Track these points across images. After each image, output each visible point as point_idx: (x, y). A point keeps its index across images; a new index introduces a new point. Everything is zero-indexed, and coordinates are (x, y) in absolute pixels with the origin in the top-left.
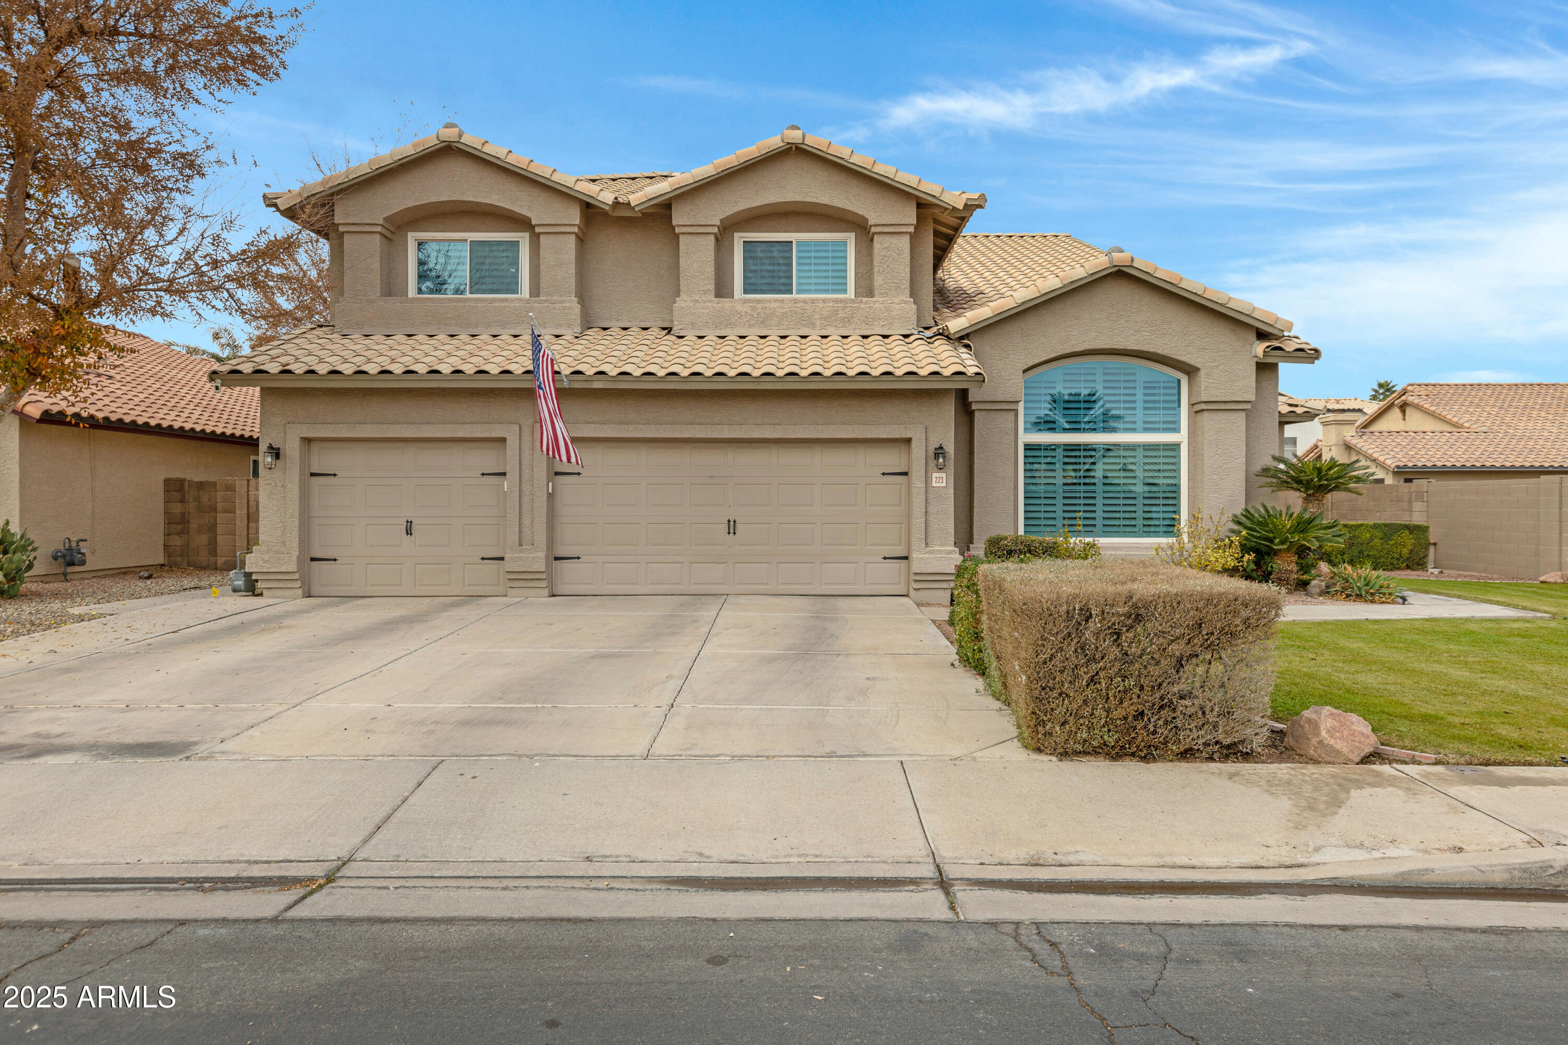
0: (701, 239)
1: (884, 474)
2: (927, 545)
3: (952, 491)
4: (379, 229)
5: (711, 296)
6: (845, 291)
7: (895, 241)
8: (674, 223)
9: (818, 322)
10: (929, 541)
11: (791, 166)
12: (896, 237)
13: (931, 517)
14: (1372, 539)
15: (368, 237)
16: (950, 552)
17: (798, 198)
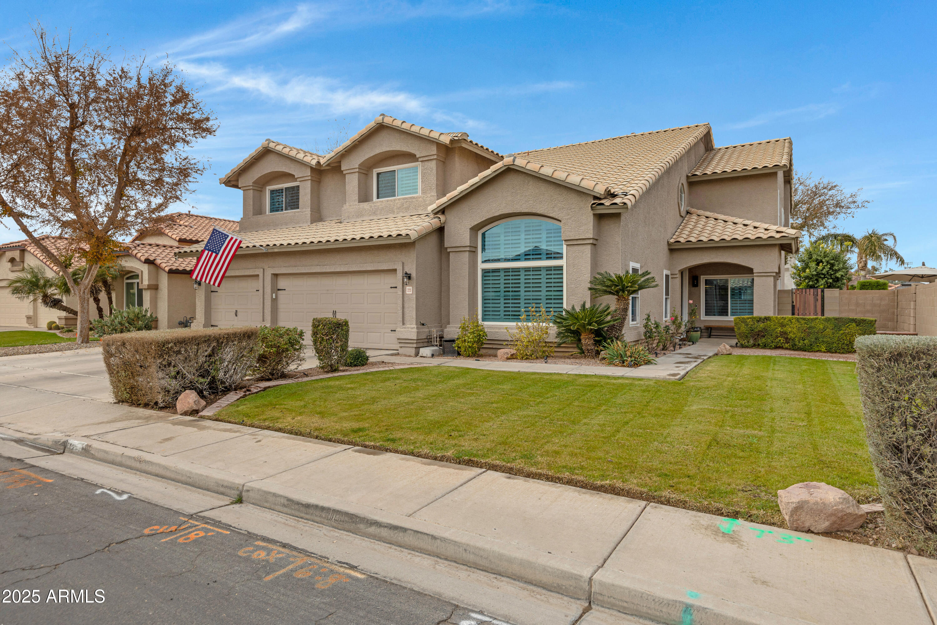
0: (353, 175)
1: (391, 288)
2: (403, 324)
3: (415, 296)
4: (251, 188)
5: (357, 203)
6: (417, 193)
7: (429, 164)
8: (342, 169)
9: (396, 211)
10: (405, 322)
11: (384, 134)
12: (430, 162)
13: (406, 310)
14: (824, 329)
15: (249, 191)
16: (412, 328)
17: (388, 149)
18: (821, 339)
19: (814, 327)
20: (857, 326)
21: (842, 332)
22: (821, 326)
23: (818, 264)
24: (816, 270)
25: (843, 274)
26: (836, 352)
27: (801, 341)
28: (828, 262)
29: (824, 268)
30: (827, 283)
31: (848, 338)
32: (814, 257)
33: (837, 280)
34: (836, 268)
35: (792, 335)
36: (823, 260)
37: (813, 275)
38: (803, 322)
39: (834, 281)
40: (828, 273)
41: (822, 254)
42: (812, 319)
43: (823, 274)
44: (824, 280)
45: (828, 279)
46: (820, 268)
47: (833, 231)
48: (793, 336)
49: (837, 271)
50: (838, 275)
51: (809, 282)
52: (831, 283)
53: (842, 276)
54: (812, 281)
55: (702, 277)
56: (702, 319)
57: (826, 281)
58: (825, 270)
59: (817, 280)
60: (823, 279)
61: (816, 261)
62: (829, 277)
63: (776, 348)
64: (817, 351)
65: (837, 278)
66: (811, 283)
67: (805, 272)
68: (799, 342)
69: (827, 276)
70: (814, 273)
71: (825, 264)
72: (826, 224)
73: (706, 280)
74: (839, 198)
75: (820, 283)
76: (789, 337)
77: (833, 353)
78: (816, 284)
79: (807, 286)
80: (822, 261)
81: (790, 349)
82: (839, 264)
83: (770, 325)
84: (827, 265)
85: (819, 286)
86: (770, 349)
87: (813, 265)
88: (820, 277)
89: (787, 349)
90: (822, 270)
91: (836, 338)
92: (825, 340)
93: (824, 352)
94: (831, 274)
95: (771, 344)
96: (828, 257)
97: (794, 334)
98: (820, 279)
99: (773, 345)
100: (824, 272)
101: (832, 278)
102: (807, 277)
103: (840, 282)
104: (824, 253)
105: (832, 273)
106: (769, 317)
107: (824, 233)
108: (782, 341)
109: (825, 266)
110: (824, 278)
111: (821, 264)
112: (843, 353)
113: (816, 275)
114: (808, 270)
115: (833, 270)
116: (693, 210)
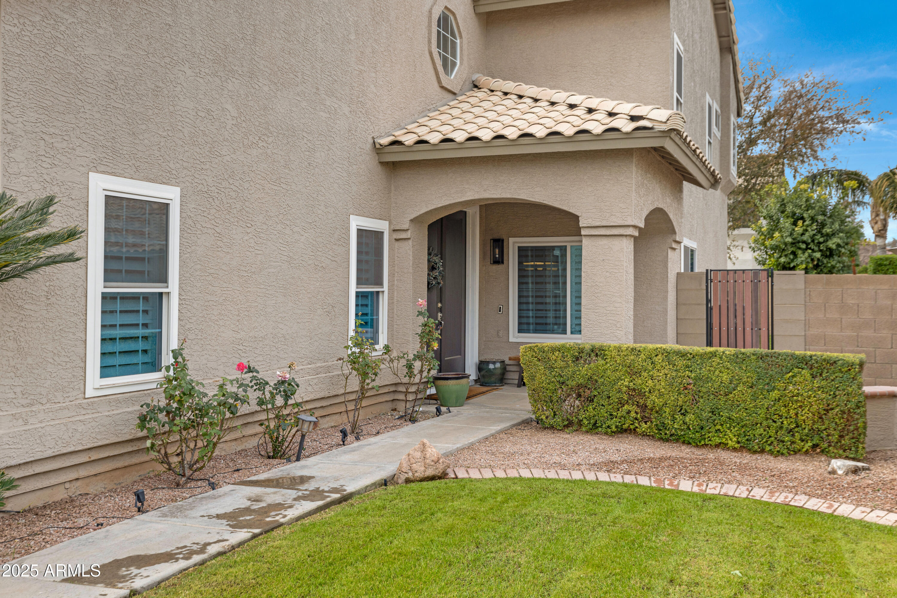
18: (725, 414)
19: (708, 379)
20: (814, 377)
21: (775, 394)
22: (725, 377)
23: (795, 224)
24: (791, 234)
25: (839, 241)
26: (762, 451)
27: (678, 417)
28: (813, 219)
29: (806, 230)
30: (812, 260)
31: (792, 412)
32: (789, 208)
33: (830, 253)
34: (827, 230)
35: (654, 400)
36: (805, 215)
37: (786, 244)
38: (681, 363)
39: (824, 255)
40: (813, 241)
41: (803, 203)
42: (702, 356)
43: (804, 242)
44: (806, 254)
45: (813, 251)
46: (799, 229)
47: (830, 165)
48: (659, 402)
49: (828, 236)
50: (832, 244)
51: (781, 257)
52: (818, 259)
53: (838, 245)
54: (786, 256)
55: (511, 240)
56: (512, 339)
57: (810, 256)
58: (807, 234)
59: (794, 253)
60: (804, 251)
61: (792, 217)
62: (816, 249)
63: (622, 431)
64: (718, 446)
65: (830, 250)
66: (782, 260)
67: (772, 237)
68: (674, 419)
69: (812, 246)
70: (789, 240)
71: (807, 223)
72: (821, 153)
73: (520, 249)
74: (840, 105)
75: (799, 260)
76: (649, 404)
77: (755, 452)
78: (792, 260)
79: (778, 265)
80: (802, 218)
81: (652, 437)
82: (833, 223)
83: (605, 371)
84: (811, 225)
85: (798, 265)
86: (606, 433)
87: (786, 223)
88: (800, 248)
89: (644, 435)
90: (803, 234)
91: (762, 412)
92: (734, 415)
93: (735, 449)
94: (820, 243)
95: (609, 423)
96: (813, 208)
97: (661, 395)
98: (800, 252)
99: (613, 423)
100: (805, 238)
101: (821, 251)
102: (775, 248)
103: (836, 258)
104: (807, 201)
105: (821, 240)
106: (601, 349)
107: (816, 167)
108: (633, 414)
109: (807, 226)
110: (807, 249)
111: (800, 223)
112: (780, 454)
113: (793, 243)
114: (777, 234)
115: (822, 235)
116: (483, 79)
